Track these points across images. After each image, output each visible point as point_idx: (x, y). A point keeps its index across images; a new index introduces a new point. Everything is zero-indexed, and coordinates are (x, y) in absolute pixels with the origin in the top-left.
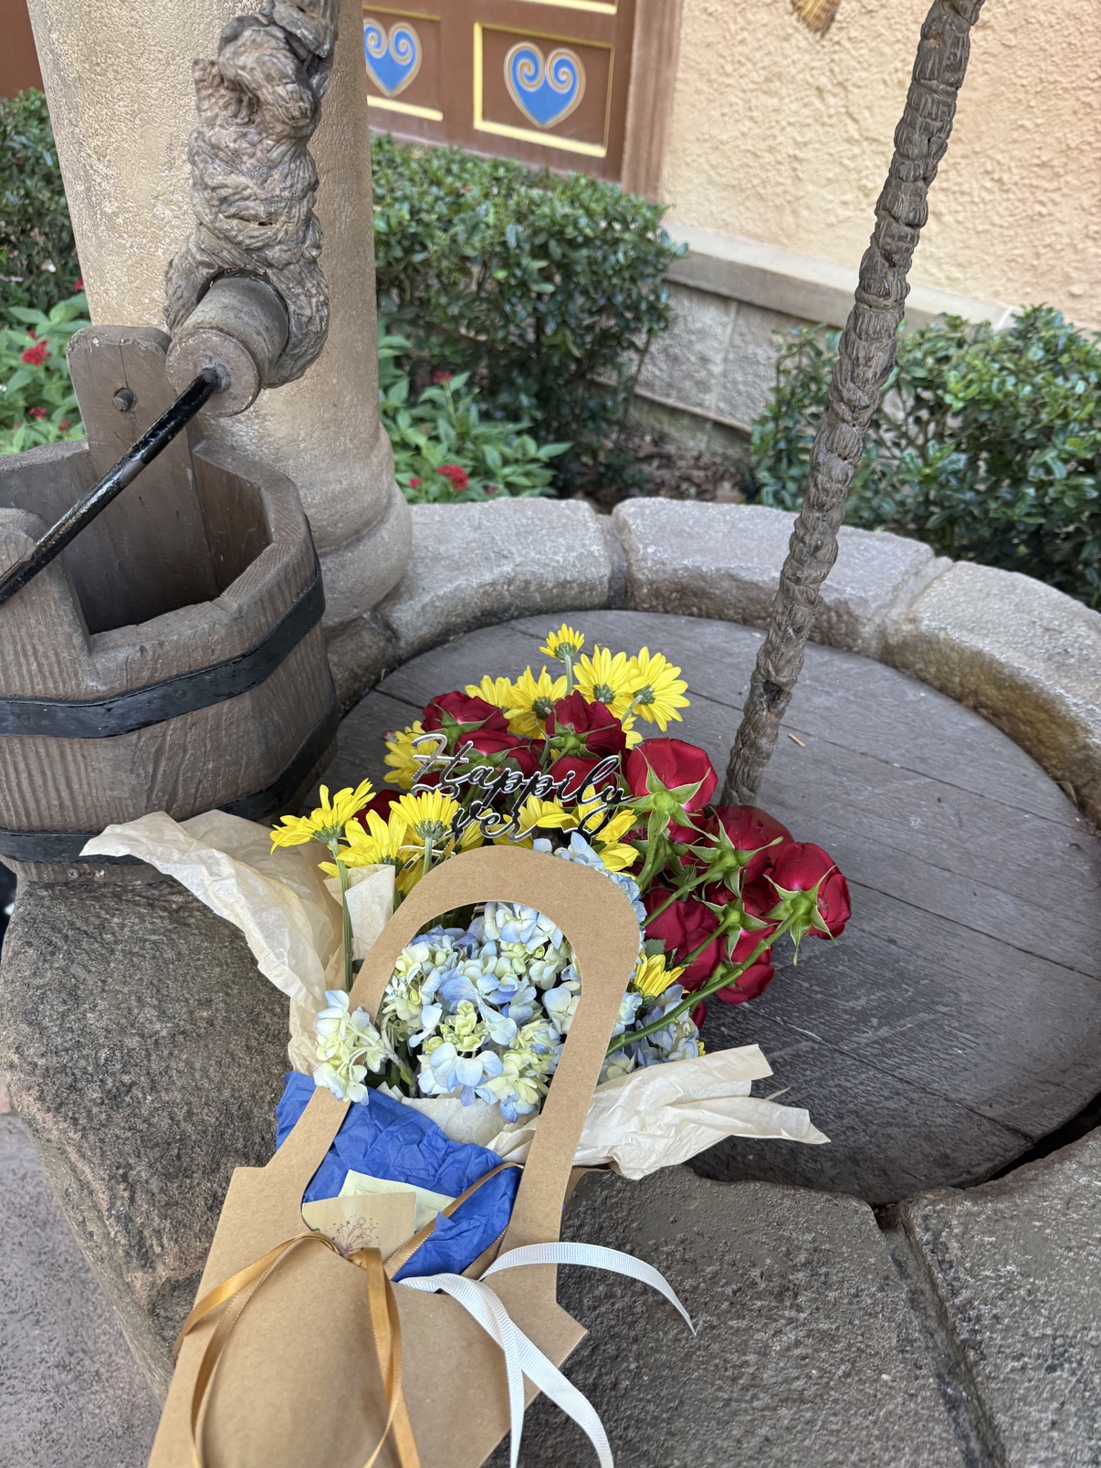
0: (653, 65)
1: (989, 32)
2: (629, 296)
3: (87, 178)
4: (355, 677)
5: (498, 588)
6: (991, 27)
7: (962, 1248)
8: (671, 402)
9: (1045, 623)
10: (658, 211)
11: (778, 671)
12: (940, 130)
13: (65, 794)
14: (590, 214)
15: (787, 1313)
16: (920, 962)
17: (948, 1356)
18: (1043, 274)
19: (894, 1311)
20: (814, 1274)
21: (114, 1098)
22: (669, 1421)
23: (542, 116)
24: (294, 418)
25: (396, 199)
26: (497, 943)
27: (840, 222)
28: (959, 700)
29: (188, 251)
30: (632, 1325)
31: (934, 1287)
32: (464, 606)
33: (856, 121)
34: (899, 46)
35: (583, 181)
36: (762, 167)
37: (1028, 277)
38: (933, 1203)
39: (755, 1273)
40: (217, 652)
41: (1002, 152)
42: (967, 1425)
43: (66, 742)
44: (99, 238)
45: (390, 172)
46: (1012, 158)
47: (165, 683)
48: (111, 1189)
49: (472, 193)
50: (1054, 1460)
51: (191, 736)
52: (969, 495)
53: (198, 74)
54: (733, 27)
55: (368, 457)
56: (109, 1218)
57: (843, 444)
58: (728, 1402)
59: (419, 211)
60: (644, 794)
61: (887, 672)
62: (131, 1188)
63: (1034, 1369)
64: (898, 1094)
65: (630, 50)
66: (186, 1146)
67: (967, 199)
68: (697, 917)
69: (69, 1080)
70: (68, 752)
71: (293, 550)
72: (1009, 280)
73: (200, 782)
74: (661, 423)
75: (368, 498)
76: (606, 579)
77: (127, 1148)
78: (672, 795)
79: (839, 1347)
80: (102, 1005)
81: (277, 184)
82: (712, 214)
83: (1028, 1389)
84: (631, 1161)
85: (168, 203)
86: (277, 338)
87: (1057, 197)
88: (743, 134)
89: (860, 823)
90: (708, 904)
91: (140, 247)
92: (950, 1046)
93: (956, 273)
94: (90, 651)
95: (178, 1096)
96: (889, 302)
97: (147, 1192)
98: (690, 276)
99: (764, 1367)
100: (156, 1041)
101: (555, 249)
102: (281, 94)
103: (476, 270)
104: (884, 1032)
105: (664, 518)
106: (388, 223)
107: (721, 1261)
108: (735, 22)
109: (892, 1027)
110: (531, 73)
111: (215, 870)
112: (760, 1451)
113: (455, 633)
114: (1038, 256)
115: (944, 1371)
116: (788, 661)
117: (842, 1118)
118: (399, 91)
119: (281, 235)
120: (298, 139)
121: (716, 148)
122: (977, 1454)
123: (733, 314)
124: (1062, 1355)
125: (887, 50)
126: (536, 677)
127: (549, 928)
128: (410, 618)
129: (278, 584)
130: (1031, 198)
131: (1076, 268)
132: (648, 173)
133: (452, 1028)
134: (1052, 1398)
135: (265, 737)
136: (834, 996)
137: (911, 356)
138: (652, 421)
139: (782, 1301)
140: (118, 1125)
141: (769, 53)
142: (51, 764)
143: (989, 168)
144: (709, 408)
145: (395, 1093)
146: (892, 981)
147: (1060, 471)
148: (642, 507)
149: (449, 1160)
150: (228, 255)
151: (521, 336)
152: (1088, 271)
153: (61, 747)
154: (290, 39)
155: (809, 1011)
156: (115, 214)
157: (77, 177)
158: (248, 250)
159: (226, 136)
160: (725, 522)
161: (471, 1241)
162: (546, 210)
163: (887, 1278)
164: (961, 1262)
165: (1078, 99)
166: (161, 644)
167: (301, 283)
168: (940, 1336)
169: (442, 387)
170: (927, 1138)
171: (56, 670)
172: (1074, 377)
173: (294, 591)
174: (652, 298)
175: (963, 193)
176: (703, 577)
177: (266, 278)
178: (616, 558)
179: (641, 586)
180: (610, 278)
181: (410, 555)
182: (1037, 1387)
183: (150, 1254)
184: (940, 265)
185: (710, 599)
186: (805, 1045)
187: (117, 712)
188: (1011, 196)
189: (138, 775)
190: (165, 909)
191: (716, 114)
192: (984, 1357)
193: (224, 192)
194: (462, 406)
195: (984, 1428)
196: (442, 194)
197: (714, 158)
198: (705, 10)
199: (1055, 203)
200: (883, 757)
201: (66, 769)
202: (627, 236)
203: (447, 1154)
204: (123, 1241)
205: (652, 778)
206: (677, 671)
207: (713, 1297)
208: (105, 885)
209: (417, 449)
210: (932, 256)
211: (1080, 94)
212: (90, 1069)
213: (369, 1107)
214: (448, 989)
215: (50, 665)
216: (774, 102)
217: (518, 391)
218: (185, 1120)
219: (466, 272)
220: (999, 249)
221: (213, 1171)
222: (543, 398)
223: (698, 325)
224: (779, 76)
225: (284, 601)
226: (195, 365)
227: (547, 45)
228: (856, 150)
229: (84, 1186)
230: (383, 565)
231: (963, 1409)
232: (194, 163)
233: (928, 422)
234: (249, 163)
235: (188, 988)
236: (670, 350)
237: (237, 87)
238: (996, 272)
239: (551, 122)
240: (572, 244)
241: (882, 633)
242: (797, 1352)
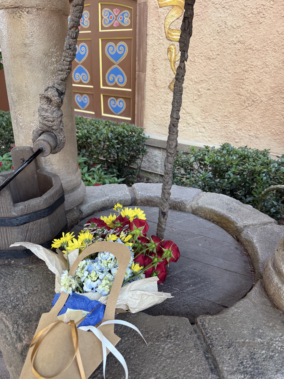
0: (140, 100)
1: (210, 91)
2: (137, 147)
3: (17, 119)
4: (72, 222)
5: (106, 202)
6: (211, 90)
7: (209, 325)
8: (150, 171)
9: (226, 203)
10: (142, 130)
11: (164, 209)
12: (179, 102)
13: (6, 241)
14: (127, 131)
15: (169, 341)
16: (201, 273)
17: (206, 348)
18: (229, 138)
19: (193, 339)
20: (175, 332)
21: (14, 307)
22: (142, 364)
23: (117, 112)
24: (59, 165)
25: (84, 129)
26: (101, 261)
27: (183, 130)
28: (210, 220)
29: (37, 128)
30: (133, 345)
31: (202, 333)
32: (98, 206)
33: (184, 110)
34: (192, 94)
35: (125, 124)
36: (165, 120)
37: (226, 139)
38: (202, 317)
39: (162, 333)
40: (41, 207)
41: (216, 114)
42: (211, 362)
43: (7, 228)
44: (18, 130)
45: (82, 124)
46: (219, 115)
47: (29, 214)
48: (13, 326)
49: (101, 127)
50: (229, 366)
51: (35, 226)
52: (213, 182)
53: (40, 96)
54: (156, 92)
55: (75, 173)
56: (12, 332)
57: (170, 161)
58: (155, 359)
59: (89, 131)
60: (133, 230)
61: (193, 215)
62: (18, 325)
63: (225, 348)
64: (197, 300)
65: (135, 98)
66: (31, 316)
67: (210, 124)
68: (147, 259)
69: (4, 304)
70: (8, 230)
71: (58, 187)
72: (222, 140)
73: (36, 238)
74: (148, 175)
75: (75, 182)
76: (130, 199)
77: (17, 317)
78: (139, 230)
79: (180, 346)
80: (12, 289)
81: (55, 115)
82: (155, 130)
83: (223, 352)
84: (131, 305)
85: (33, 123)
86: (55, 143)
87: (229, 122)
88: (161, 114)
89: (188, 246)
90: (150, 256)
91: (27, 131)
92: (209, 290)
93: (210, 139)
94: (14, 206)
95: (29, 306)
96: (175, 133)
97: (22, 326)
98: (152, 144)
99: (164, 352)
100: (25, 295)
101: (120, 138)
102: (56, 99)
103: (102, 143)
104: (194, 288)
105: (143, 187)
106: (82, 134)
107: (154, 331)
108: (157, 91)
109: (195, 287)
110: (114, 103)
111: (39, 248)
112: (163, 369)
113: (96, 212)
114: (227, 134)
115: (205, 352)
116: (166, 207)
117: (184, 306)
118: (84, 108)
119: (56, 124)
120: (59, 106)
121: (155, 117)
122: (213, 368)
123: (162, 151)
124: (231, 345)
125: (189, 95)
126: (113, 216)
127: (112, 256)
128: (86, 209)
129: (55, 194)
130: (224, 123)
131: (236, 136)
132: (141, 123)
133: (90, 276)
134: (229, 354)
135: (51, 228)
136: (182, 281)
137: (197, 154)
138: (146, 175)
139: (168, 338)
140: (15, 313)
141: (165, 97)
142: (4, 233)
143: (214, 117)
144: (158, 172)
145: (78, 293)
146: (195, 277)
147: (232, 175)
148: (138, 185)
149: (90, 304)
150: (45, 128)
151: (114, 157)
152: (238, 137)
153: (6, 229)
154: (57, 90)
155: (176, 284)
156: (22, 126)
157: (15, 119)
158: (49, 127)
159: (45, 107)
160: (156, 187)
161: (95, 320)
162: (117, 130)
163: (191, 332)
164: (208, 328)
165: (230, 103)
166: (29, 205)
167: (60, 133)
168: (204, 344)
169: (95, 168)
170: (204, 309)
171: (7, 211)
172: (233, 156)
173: (58, 196)
174: (142, 148)
175: (209, 123)
176: (151, 198)
177: (53, 132)
178: (132, 195)
179: (138, 200)
180: (132, 144)
181: (85, 196)
182: (225, 352)
183: (22, 339)
184: (206, 138)
185: (153, 202)
186: (175, 292)
187: (19, 220)
188: (220, 122)
189: (23, 236)
190: (27, 269)
191: (154, 110)
192: (213, 346)
193: (45, 116)
194: (100, 171)
195: (214, 362)
196: (94, 127)
197: (155, 119)
198: (150, 89)
199: (229, 123)
200: (193, 232)
201: (7, 235)
202: (136, 135)
203: (89, 303)
204: (15, 337)
205: (134, 226)
206: (143, 212)
207: (152, 339)
208: (14, 264)
209: (90, 181)
210: (204, 136)
211: (231, 101)
212: (9, 302)
213: (73, 295)
214: (90, 269)
215: (5, 210)
216: (167, 107)
217: (113, 169)
218: (31, 310)
219: (100, 144)
220: (219, 134)
221: (37, 320)
222: (119, 171)
223: (154, 154)
224: (167, 102)
225: (56, 197)
226: (38, 147)
227: (117, 98)
228: (185, 115)
229: (7, 327)
230: (79, 196)
231: (210, 359)
232: (39, 112)
233: (203, 168)
234: (49, 111)
235: (32, 284)
236: (149, 160)
237: (48, 98)
238: (219, 138)
239: (119, 113)
240: (123, 137)
241: (191, 207)
242: (171, 348)
